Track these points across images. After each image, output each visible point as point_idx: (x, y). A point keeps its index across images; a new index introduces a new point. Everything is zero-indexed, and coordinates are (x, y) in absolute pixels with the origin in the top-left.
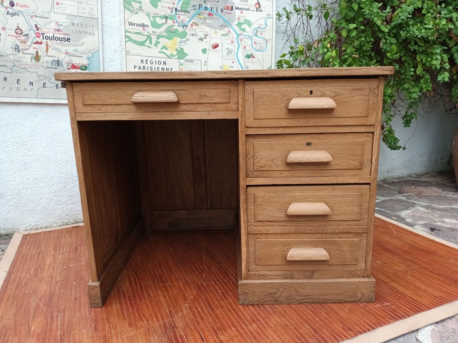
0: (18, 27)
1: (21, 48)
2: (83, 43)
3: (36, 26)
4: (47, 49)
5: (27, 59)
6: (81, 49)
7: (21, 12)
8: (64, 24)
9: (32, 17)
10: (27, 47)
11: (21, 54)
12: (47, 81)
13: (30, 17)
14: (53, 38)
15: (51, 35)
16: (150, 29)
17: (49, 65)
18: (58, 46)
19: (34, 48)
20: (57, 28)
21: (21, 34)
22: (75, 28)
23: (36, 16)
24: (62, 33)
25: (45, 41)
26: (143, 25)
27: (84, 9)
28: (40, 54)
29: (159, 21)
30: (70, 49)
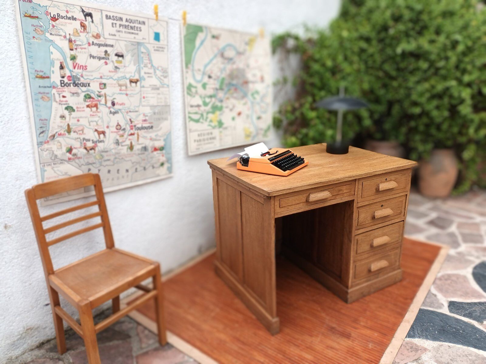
0: (118, 123)
1: (120, 141)
2: (161, 129)
3: (130, 120)
4: (138, 138)
5: (124, 150)
6: (160, 133)
7: (120, 110)
8: (149, 115)
9: (127, 113)
10: (124, 140)
11: (120, 147)
12: (138, 166)
13: (126, 113)
14: (142, 128)
15: (139, 126)
16: (203, 108)
17: (139, 152)
18: (145, 135)
19: (130, 139)
20: (144, 119)
21: (120, 129)
22: (157, 116)
23: (130, 111)
24: (148, 122)
25: (136, 132)
26: (198, 106)
27: (161, 98)
28: (133, 143)
29: (208, 100)
30: (153, 135)
